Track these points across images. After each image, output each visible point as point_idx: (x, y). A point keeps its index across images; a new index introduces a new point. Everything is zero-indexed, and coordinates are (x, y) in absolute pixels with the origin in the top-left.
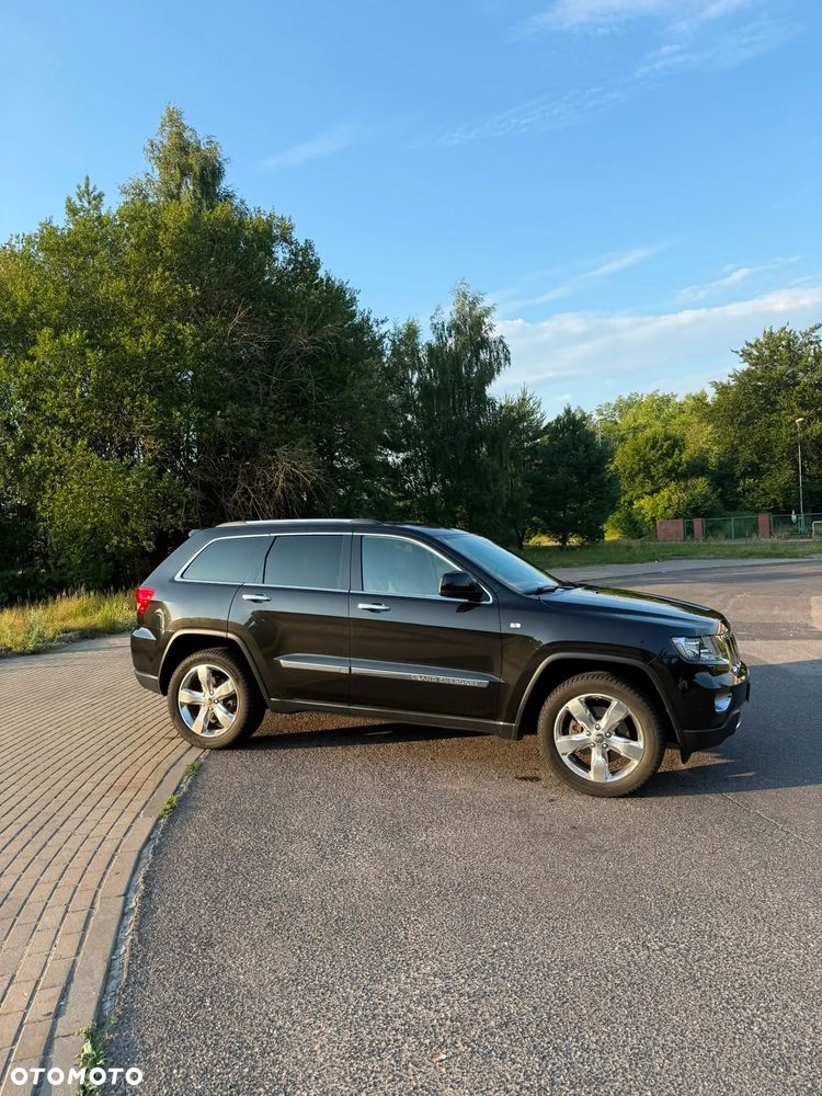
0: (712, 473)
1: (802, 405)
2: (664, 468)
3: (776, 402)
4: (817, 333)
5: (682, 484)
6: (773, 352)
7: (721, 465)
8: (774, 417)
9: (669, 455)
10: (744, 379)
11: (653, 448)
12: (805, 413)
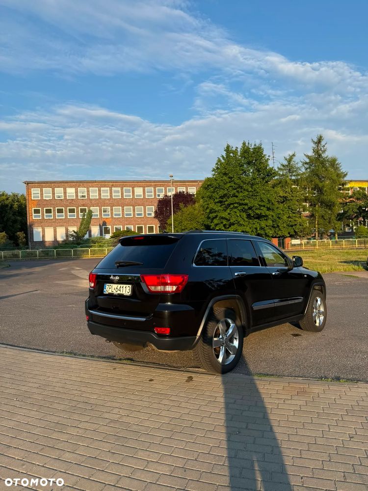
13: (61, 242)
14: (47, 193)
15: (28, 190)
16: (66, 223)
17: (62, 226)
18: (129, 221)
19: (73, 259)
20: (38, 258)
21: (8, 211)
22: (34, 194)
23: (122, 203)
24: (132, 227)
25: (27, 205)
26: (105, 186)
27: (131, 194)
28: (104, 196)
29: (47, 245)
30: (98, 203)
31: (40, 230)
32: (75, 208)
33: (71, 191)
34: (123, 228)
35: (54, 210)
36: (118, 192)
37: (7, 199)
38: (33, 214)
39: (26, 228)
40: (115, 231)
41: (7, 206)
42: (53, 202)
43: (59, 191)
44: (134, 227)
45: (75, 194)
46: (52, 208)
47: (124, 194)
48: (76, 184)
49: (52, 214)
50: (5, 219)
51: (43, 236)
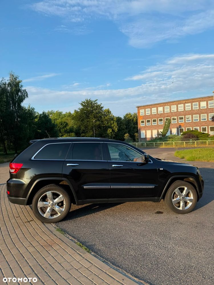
0: (75, 132)
1: (94, 118)
2: (64, 130)
3: (89, 116)
4: (97, 101)
5: (69, 134)
6: (88, 105)
7: (76, 130)
8: (89, 119)
9: (66, 127)
10: (82, 110)
11: (61, 125)
12: (95, 119)
13: (154, 138)
14: (148, 112)
15: (139, 110)
16: (157, 127)
17: (155, 129)
18: (196, 124)
19: (155, 148)
20: (145, 146)
21: (131, 123)
22: (141, 112)
23: (192, 112)
24: (198, 128)
25: (138, 119)
26: (180, 104)
27: (198, 106)
28: (180, 110)
29: (148, 140)
30: (176, 114)
31: (144, 132)
32: (163, 118)
33: (160, 109)
34: (193, 128)
35: (151, 121)
36: (189, 106)
37: (131, 116)
38: (141, 123)
39: (138, 131)
40: (187, 131)
41: (131, 120)
42: (151, 116)
43: (154, 110)
44: (200, 128)
45: (162, 111)
46: (150, 120)
47: (193, 107)
48: (163, 104)
49: (150, 123)
50: (130, 127)
51: (146, 135)
